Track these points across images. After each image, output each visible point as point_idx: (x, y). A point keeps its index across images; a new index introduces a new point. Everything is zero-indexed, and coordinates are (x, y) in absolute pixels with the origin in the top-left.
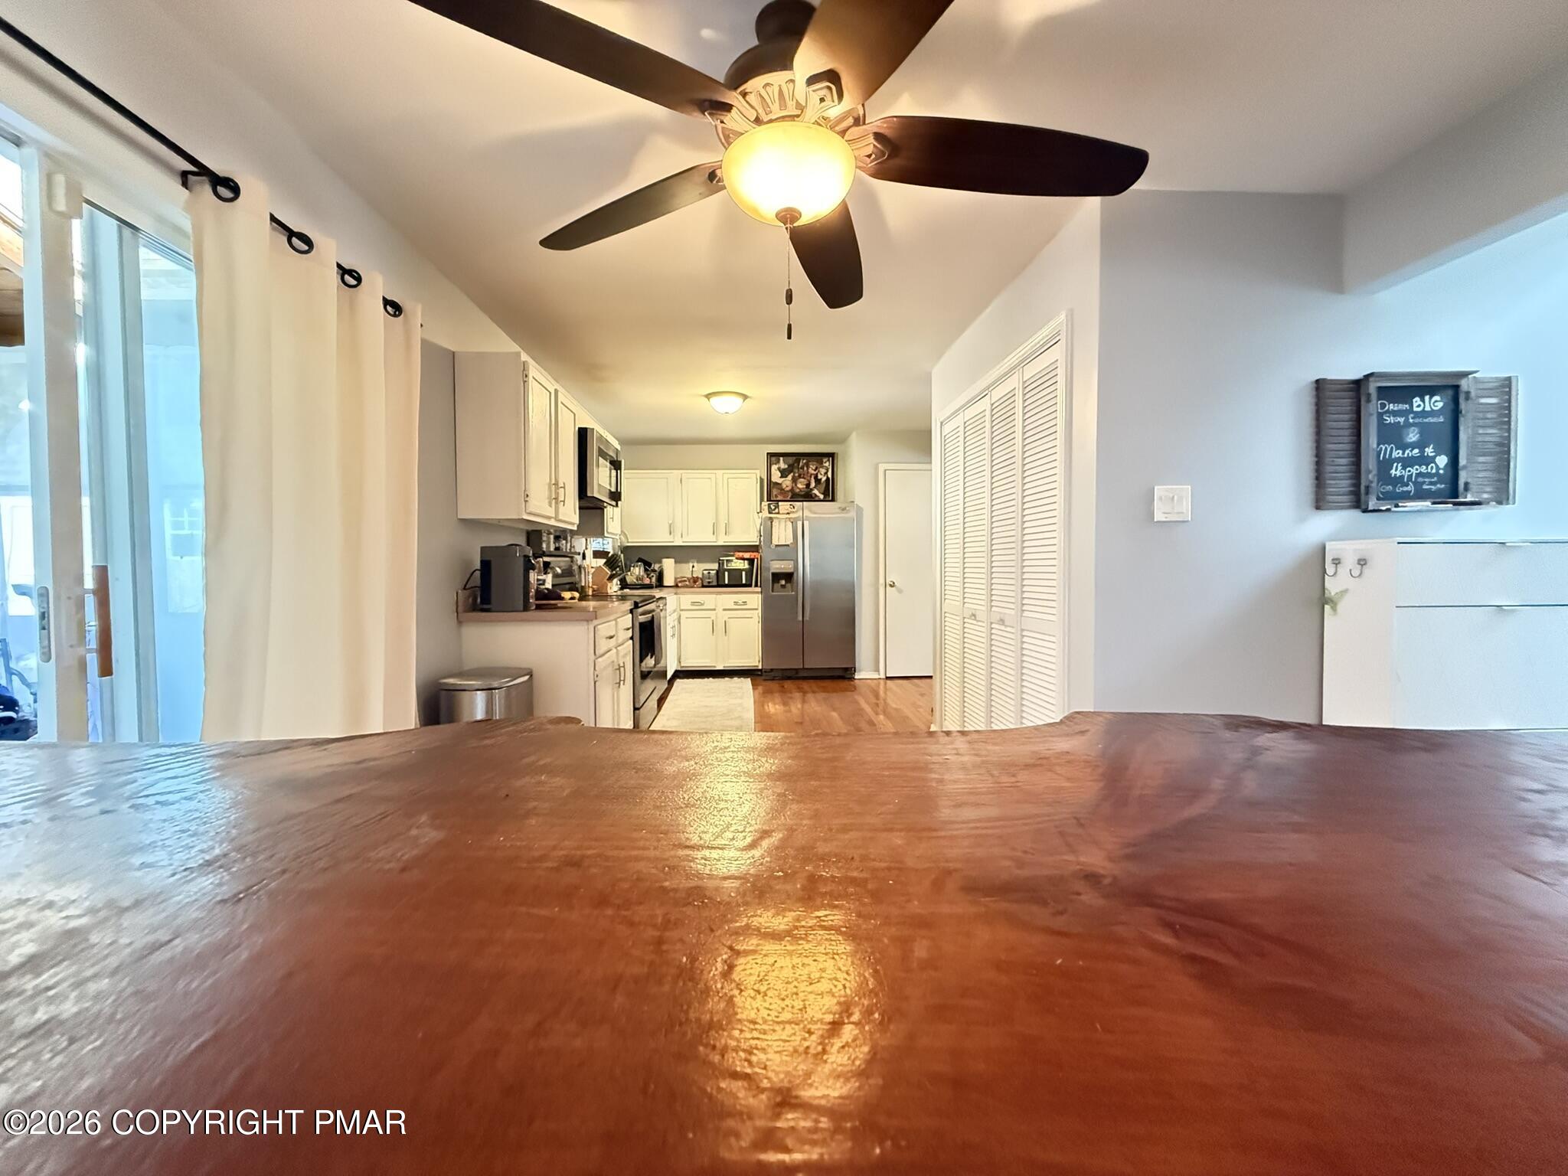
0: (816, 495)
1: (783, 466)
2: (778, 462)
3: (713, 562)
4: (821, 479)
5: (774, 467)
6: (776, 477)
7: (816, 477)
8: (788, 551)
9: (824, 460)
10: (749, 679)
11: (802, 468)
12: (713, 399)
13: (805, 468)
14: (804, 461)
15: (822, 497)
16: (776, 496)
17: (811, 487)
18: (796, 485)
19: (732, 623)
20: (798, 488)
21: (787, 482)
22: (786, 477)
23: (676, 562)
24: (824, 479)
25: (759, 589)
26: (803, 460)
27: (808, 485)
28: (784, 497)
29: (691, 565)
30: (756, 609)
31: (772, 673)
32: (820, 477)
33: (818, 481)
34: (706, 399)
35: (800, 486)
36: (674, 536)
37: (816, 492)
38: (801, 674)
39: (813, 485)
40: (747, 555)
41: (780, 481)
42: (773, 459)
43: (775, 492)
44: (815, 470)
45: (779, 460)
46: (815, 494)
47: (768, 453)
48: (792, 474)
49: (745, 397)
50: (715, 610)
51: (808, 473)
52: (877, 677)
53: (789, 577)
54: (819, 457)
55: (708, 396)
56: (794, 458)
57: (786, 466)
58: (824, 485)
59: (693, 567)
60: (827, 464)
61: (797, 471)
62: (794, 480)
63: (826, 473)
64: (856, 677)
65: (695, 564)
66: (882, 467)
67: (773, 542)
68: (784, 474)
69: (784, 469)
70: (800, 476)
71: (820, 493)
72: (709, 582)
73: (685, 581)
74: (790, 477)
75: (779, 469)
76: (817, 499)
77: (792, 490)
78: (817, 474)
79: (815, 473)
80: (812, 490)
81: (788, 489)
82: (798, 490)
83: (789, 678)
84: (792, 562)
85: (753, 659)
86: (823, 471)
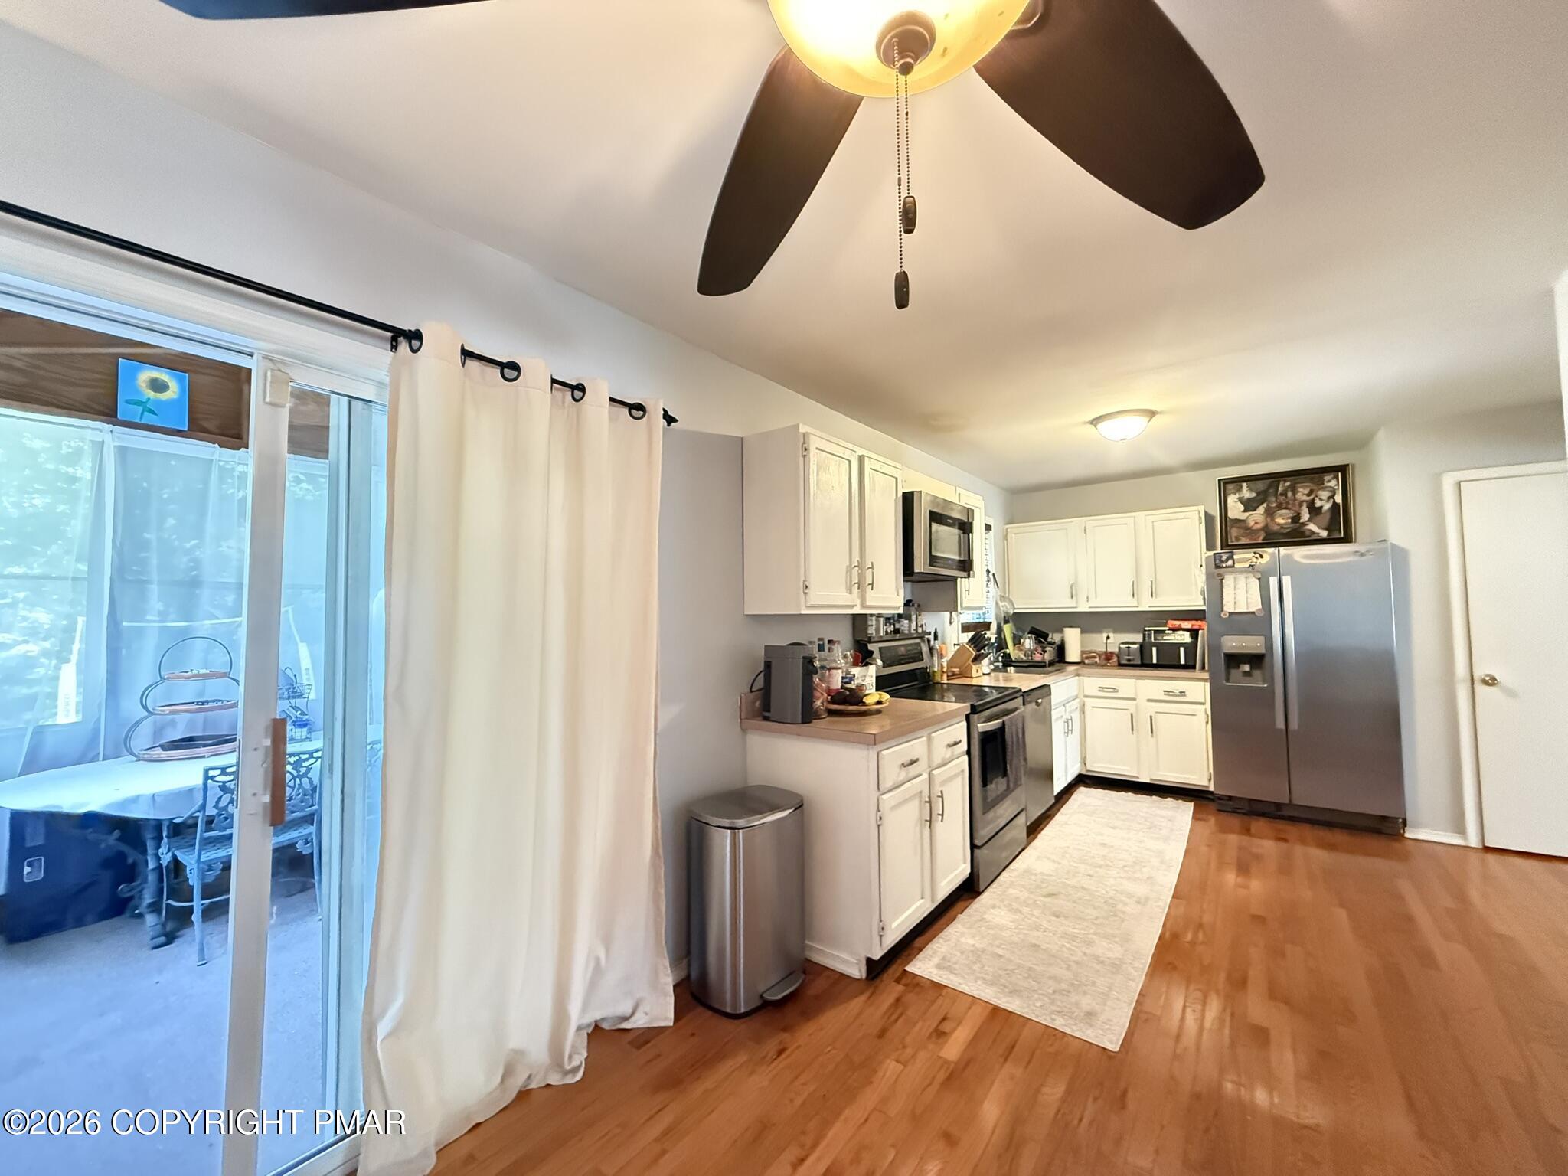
0: (1313, 533)
1: (1247, 493)
2: (1240, 489)
3: (1138, 632)
4: (1321, 507)
5: (1232, 500)
6: (1235, 510)
7: (1311, 506)
8: (1256, 622)
9: (1327, 478)
10: (1192, 804)
11: (1284, 494)
12: (1103, 426)
13: (1290, 494)
14: (1288, 484)
15: (1324, 534)
16: (1237, 539)
17: (1301, 521)
18: (1273, 520)
19: (1161, 721)
20: (1278, 524)
21: (1257, 518)
22: (1255, 509)
23: (1082, 632)
24: (1327, 506)
25: (1206, 675)
26: (1285, 481)
27: (1296, 519)
28: (1251, 540)
29: (1105, 635)
30: (1204, 704)
31: (1231, 803)
32: (1318, 504)
33: (1315, 511)
34: (1093, 426)
35: (1280, 521)
36: (1077, 602)
37: (1312, 527)
38: (1286, 812)
39: (1305, 516)
40: (1187, 625)
41: (1243, 516)
42: (1230, 487)
43: (1234, 532)
44: (1309, 495)
45: (1241, 487)
46: (1310, 530)
47: (1219, 480)
48: (1265, 505)
49: (1152, 414)
50: (1134, 699)
51: (1295, 499)
53: (1257, 660)
54: (1316, 475)
55: (1095, 422)
56: (1269, 481)
57: (1254, 495)
58: (1328, 516)
59: (1108, 638)
60: (1333, 483)
61: (1274, 499)
62: (1270, 513)
63: (1332, 497)
64: (1407, 835)
65: (1111, 635)
66: (1448, 481)
67: (1225, 609)
68: (1249, 506)
69: (1249, 500)
70: (1280, 507)
71: (1319, 528)
72: (1129, 660)
73: (1095, 657)
74: (1261, 509)
75: (1241, 500)
76: (1314, 537)
77: (1266, 528)
78: (1313, 500)
79: (1308, 498)
80: (1304, 524)
81: (1259, 526)
82: (1276, 528)
83: (1263, 815)
84: (1262, 638)
85: (1199, 773)
86: (1325, 494)
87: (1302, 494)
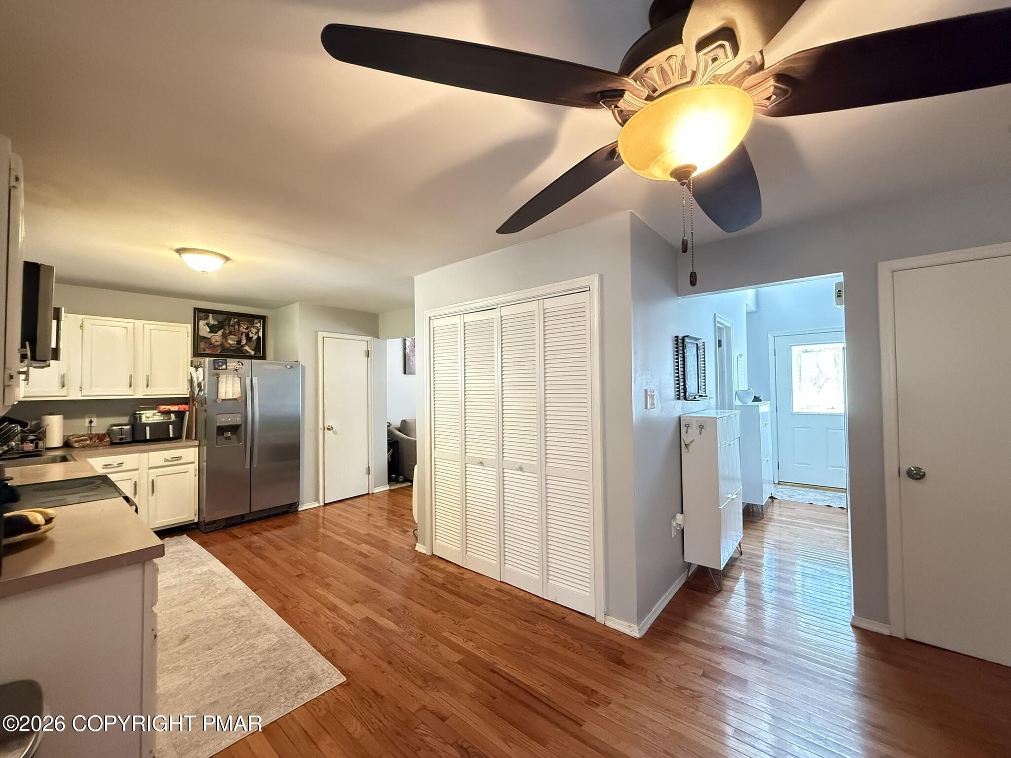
0: (247, 352)
1: (212, 321)
2: (207, 318)
3: (124, 415)
4: (252, 337)
5: (202, 323)
6: (204, 331)
7: (247, 335)
9: (256, 321)
10: (185, 535)
11: (233, 326)
12: (186, 256)
13: (236, 327)
14: (236, 320)
15: (253, 353)
16: (204, 350)
17: (242, 344)
18: (226, 341)
19: (159, 482)
20: (229, 344)
21: (217, 337)
22: (216, 332)
23: (65, 418)
24: (255, 337)
25: (197, 443)
26: (235, 319)
27: (239, 342)
28: (212, 351)
29: (87, 420)
30: (193, 463)
31: (215, 525)
32: (251, 335)
33: (249, 339)
34: (177, 254)
35: (230, 342)
36: (68, 390)
37: (247, 348)
38: (246, 519)
39: (244, 342)
40: (175, 408)
41: (209, 335)
42: (202, 314)
43: (202, 345)
44: (246, 329)
45: (209, 316)
46: (246, 350)
47: (195, 309)
48: (222, 331)
49: (227, 259)
50: (137, 469)
51: (239, 331)
52: (317, 505)
54: (250, 318)
55: (179, 251)
56: (225, 316)
57: (216, 323)
58: (255, 343)
59: (91, 422)
60: (258, 325)
61: (227, 328)
62: (225, 336)
63: (257, 333)
64: (299, 510)
65: (95, 420)
66: (320, 335)
67: (219, 397)
68: (213, 329)
69: (213, 325)
70: (230, 333)
71: (251, 349)
72: (121, 439)
73: (86, 440)
74: (220, 333)
75: (208, 324)
76: (247, 354)
77: (222, 345)
78: (248, 332)
79: (247, 331)
80: (243, 346)
81: (217, 343)
82: (228, 346)
83: (234, 525)
84: (240, 415)
85: (188, 513)
86: (254, 330)
87: (243, 329)
